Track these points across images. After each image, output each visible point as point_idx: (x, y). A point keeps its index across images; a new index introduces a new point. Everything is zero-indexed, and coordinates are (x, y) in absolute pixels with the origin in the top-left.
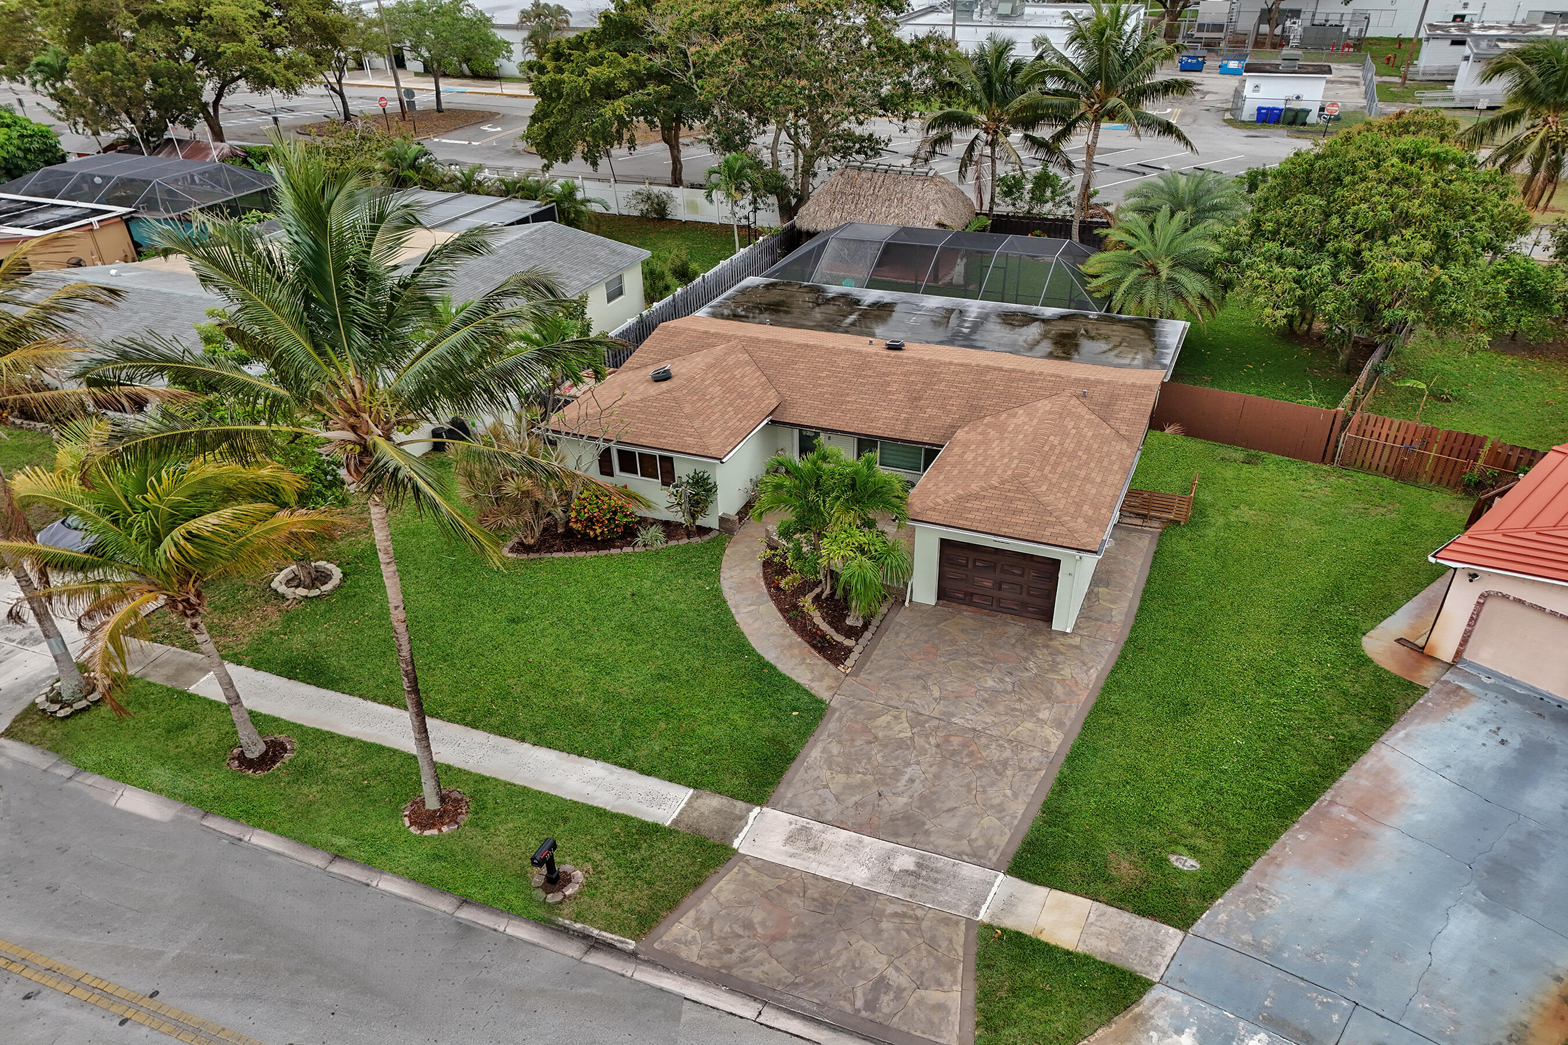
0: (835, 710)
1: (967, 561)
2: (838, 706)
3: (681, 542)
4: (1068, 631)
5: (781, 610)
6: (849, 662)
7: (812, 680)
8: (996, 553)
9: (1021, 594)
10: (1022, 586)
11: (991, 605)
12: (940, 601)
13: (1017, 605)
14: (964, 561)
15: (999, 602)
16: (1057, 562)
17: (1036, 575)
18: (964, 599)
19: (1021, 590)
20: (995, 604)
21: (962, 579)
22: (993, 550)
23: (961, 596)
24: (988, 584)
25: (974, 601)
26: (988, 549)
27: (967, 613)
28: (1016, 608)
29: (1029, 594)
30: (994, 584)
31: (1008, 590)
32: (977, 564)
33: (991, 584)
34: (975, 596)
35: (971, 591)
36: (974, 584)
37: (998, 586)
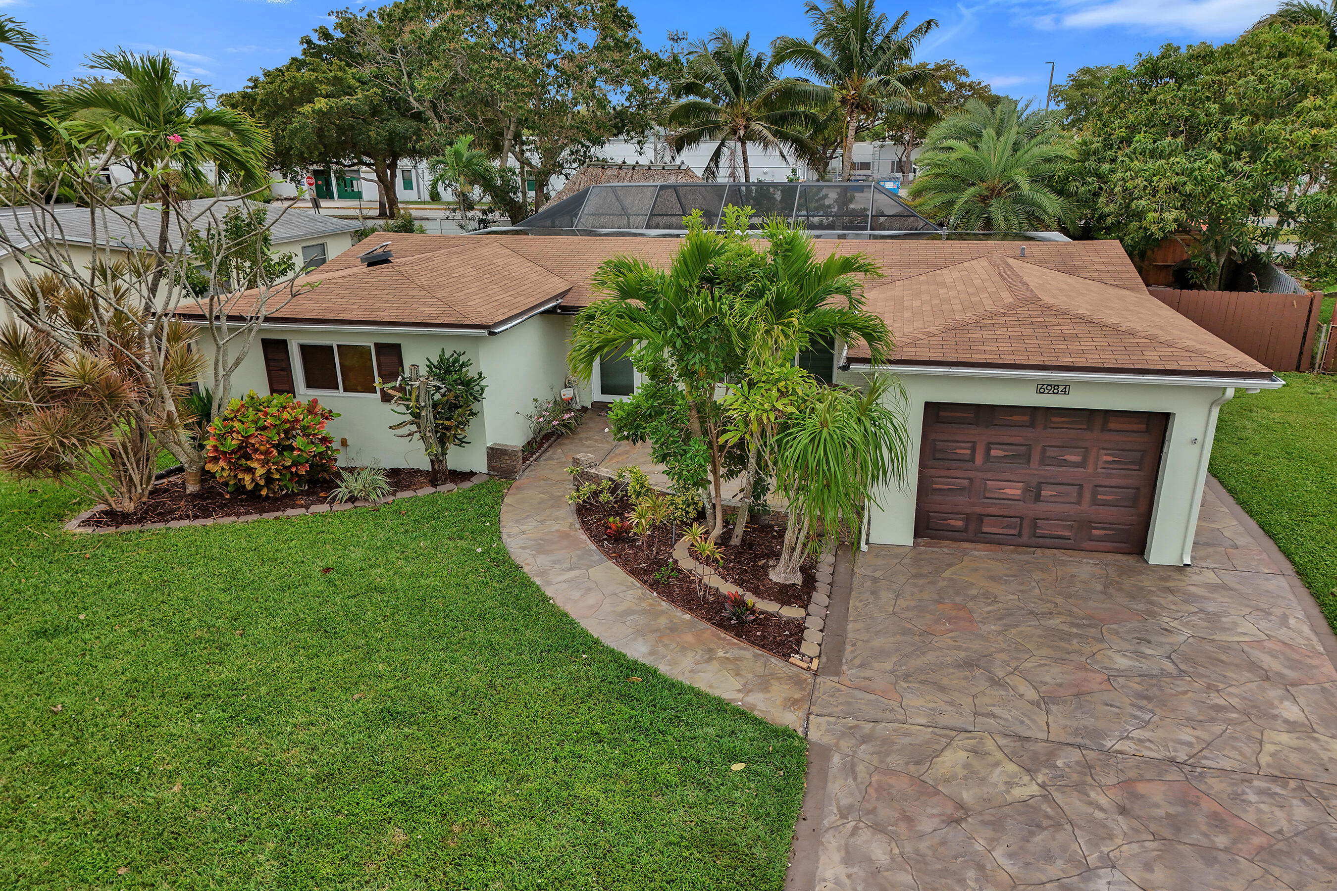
0: (825, 752)
1: (974, 449)
2: (828, 740)
3: (420, 493)
4: (1187, 561)
5: (633, 572)
6: (809, 647)
7: (746, 690)
8: (1032, 424)
9: (1079, 503)
10: (1081, 486)
11: (1020, 535)
12: (920, 540)
13: (1072, 526)
14: (968, 452)
15: (1035, 526)
16: (1165, 419)
17: (1110, 459)
18: (965, 530)
19: (1080, 495)
20: (1026, 532)
21: (964, 489)
22: (1026, 418)
23: (959, 524)
24: (1014, 491)
25: (985, 529)
26: (1016, 418)
27: (979, 553)
28: (1067, 534)
29: (1095, 502)
30: (1026, 490)
31: (1052, 499)
32: (994, 453)
33: (1018, 492)
34: (986, 520)
35: (979, 510)
36: (987, 495)
37: (1035, 492)
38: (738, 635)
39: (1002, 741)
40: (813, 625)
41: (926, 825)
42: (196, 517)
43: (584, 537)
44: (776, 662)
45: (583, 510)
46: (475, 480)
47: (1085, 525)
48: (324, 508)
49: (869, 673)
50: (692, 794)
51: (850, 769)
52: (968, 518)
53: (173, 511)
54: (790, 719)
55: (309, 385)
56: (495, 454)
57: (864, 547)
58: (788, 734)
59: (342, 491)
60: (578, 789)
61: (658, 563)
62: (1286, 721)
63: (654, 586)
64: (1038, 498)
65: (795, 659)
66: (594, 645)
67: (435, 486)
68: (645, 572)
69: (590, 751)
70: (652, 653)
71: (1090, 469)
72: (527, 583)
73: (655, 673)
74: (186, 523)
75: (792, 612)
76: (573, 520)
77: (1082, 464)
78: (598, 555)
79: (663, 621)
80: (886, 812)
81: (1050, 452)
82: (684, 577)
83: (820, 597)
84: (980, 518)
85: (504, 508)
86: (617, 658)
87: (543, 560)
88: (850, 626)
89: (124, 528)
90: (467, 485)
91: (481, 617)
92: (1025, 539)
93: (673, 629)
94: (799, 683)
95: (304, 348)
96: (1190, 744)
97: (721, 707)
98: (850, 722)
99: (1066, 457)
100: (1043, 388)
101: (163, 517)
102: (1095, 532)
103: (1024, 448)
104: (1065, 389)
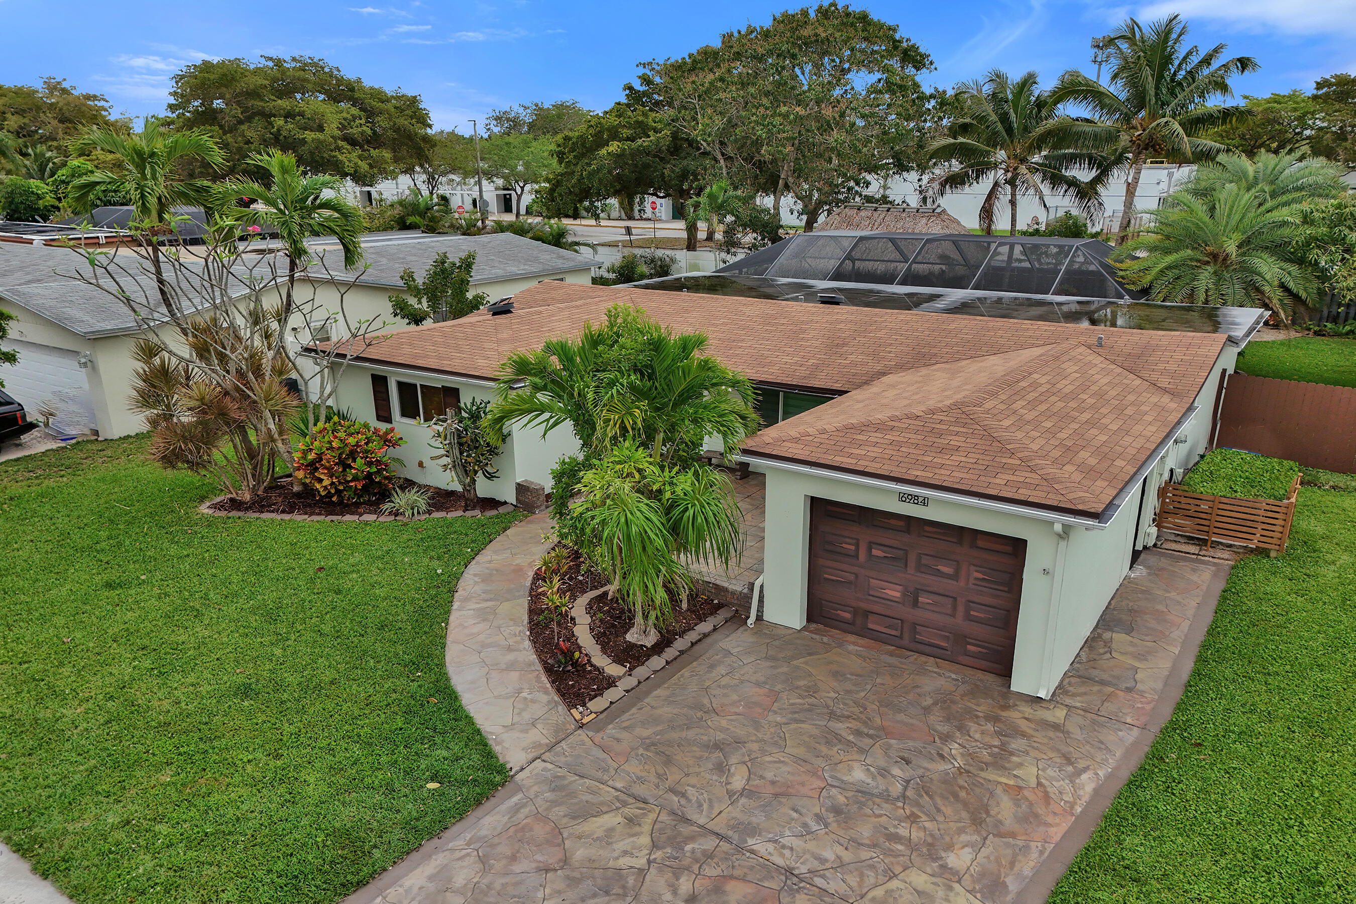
1: (857, 546)
2: (529, 782)
3: (452, 515)
4: (1042, 694)
6: (597, 704)
7: (511, 726)
8: (908, 531)
9: (953, 616)
10: (955, 599)
11: (901, 637)
12: (813, 626)
13: (948, 637)
14: (853, 548)
15: (914, 631)
17: (980, 576)
18: (853, 624)
19: (955, 608)
20: (906, 636)
21: (850, 583)
22: (902, 523)
23: (848, 616)
24: (894, 593)
25: (871, 626)
26: (893, 522)
27: (854, 646)
28: (944, 644)
29: (968, 617)
30: (904, 595)
31: (927, 607)
32: (875, 552)
33: (898, 595)
34: (871, 617)
35: (863, 605)
36: (871, 593)
37: (913, 597)
38: (554, 680)
39: (664, 817)
40: (623, 685)
41: (522, 867)
42: (285, 512)
46: (502, 510)
47: (961, 639)
49: (624, 736)
51: (517, 809)
52: (856, 611)
54: (518, 759)
56: (521, 489)
57: (751, 621)
59: (388, 506)
63: (535, 626)
64: (915, 604)
65: (578, 710)
67: (465, 510)
68: (541, 612)
70: (474, 681)
71: (962, 584)
72: (442, 606)
73: (456, 697)
75: (613, 669)
77: (955, 577)
78: (523, 591)
79: (511, 658)
80: (503, 849)
81: (925, 560)
82: (563, 622)
83: (657, 662)
84: (867, 613)
86: (438, 680)
87: (478, 589)
88: (656, 693)
90: (491, 513)
92: (906, 641)
93: (511, 666)
94: (559, 731)
95: (400, 384)
97: (475, 735)
98: (563, 772)
99: (939, 567)
100: (904, 498)
101: (264, 509)
102: (969, 647)
103: (902, 552)
104: (925, 502)
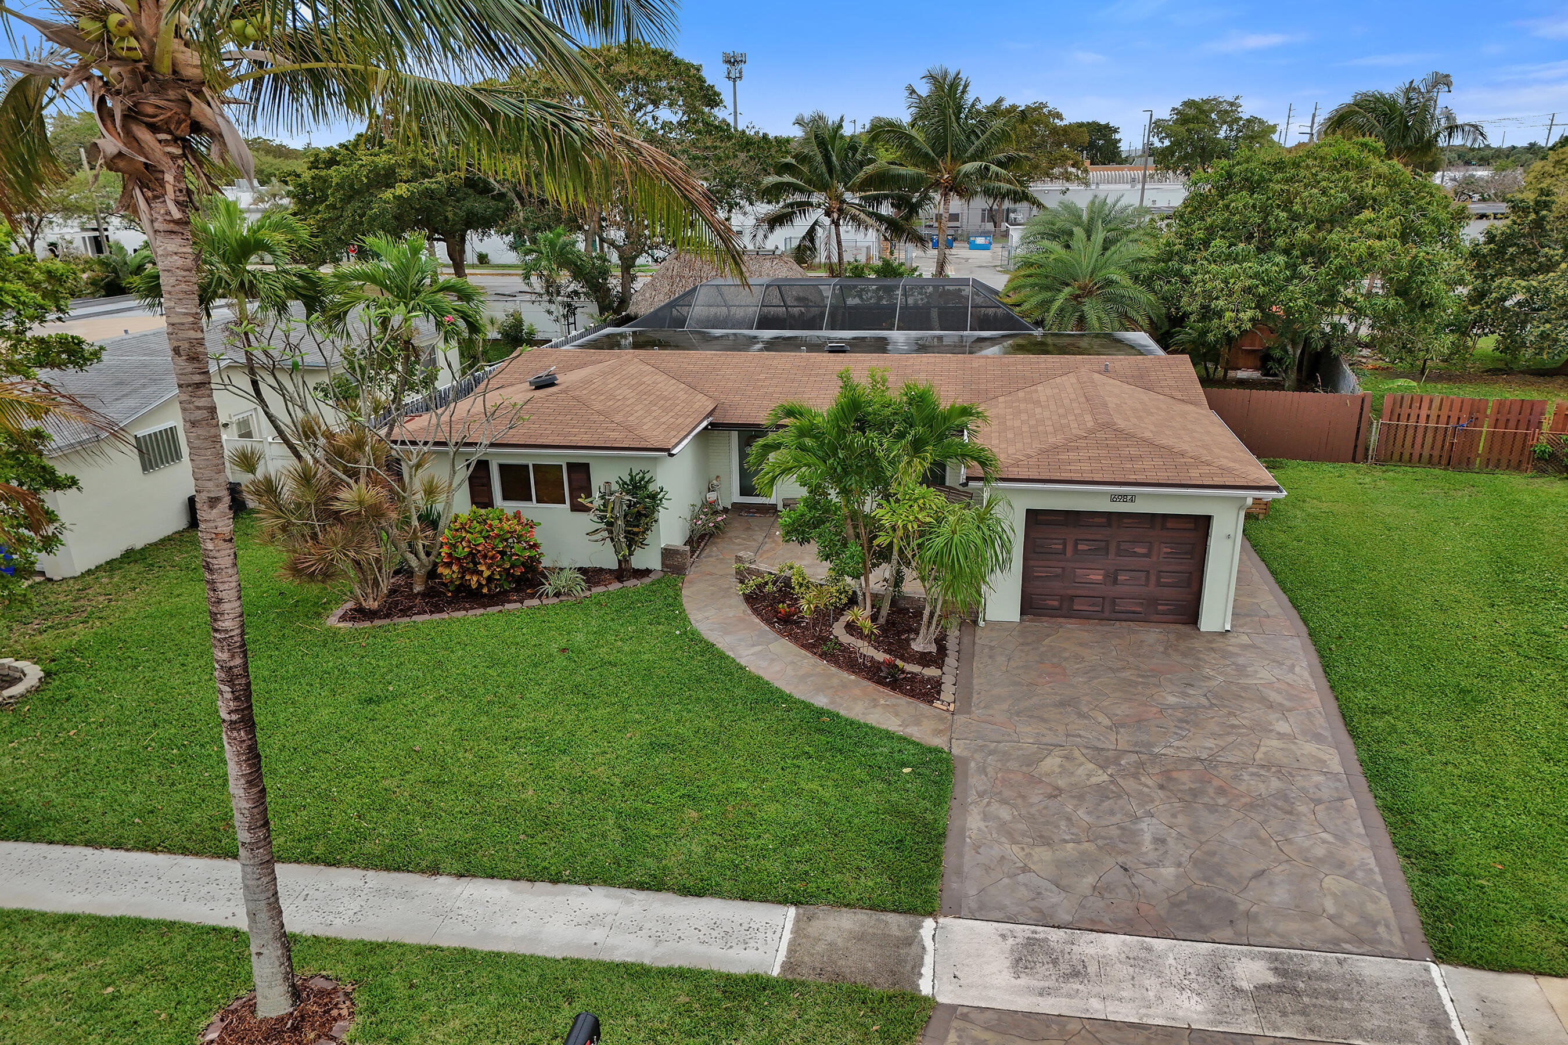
0: (965, 761)
1: (1065, 545)
2: (965, 754)
3: (611, 588)
4: (1228, 628)
5: (803, 646)
6: (946, 696)
7: (905, 725)
8: (1109, 525)
9: (1146, 585)
10: (1148, 572)
11: (1102, 611)
12: (1025, 617)
13: (1142, 603)
14: (1061, 547)
15: (1114, 604)
16: (1205, 521)
17: (1169, 550)
18: (1060, 608)
19: (1148, 579)
20: (1107, 609)
21: (1057, 576)
22: (1104, 520)
23: (1056, 603)
24: (1097, 577)
25: (1075, 608)
26: (1096, 520)
27: (1071, 626)
28: (1139, 609)
29: (1159, 584)
30: (1106, 576)
31: (1128, 582)
32: (1080, 547)
33: (1101, 577)
34: (1076, 600)
35: (1070, 592)
36: (1076, 581)
37: (1112, 578)
38: (893, 689)
39: (1085, 751)
40: (948, 681)
41: (1035, 799)
42: (432, 612)
43: (757, 621)
44: (923, 706)
45: (750, 599)
46: (653, 577)
47: (1152, 602)
48: (535, 602)
49: (991, 712)
50: (880, 786)
51: (983, 770)
52: (1062, 598)
53: (411, 608)
54: (938, 742)
55: (506, 497)
56: (668, 553)
57: (982, 624)
58: (938, 751)
59: (548, 588)
60: (803, 785)
61: (825, 640)
62: (1279, 733)
63: (823, 656)
64: (1115, 582)
65: (937, 704)
66: (787, 698)
67: (622, 582)
68: (813, 646)
69: (804, 763)
70: (832, 703)
71: (1154, 558)
72: (723, 657)
73: (838, 716)
74: (426, 617)
75: (931, 672)
76: (744, 606)
77: (1147, 555)
78: (772, 634)
79: (835, 681)
80: (1007, 793)
81: (1124, 546)
82: (845, 649)
83: (951, 661)
84: (1072, 598)
85: (685, 600)
86: (807, 706)
87: (728, 639)
88: (975, 681)
89: (378, 622)
90: (647, 580)
91: (698, 681)
92: (1106, 614)
93: (844, 686)
94: (942, 719)
95: (502, 467)
96: (1211, 749)
97: (889, 735)
98: (980, 742)
99: (1135, 550)
100: (1115, 498)
101: (405, 612)
102: (1160, 607)
103: (1104, 543)
104: (1133, 498)
